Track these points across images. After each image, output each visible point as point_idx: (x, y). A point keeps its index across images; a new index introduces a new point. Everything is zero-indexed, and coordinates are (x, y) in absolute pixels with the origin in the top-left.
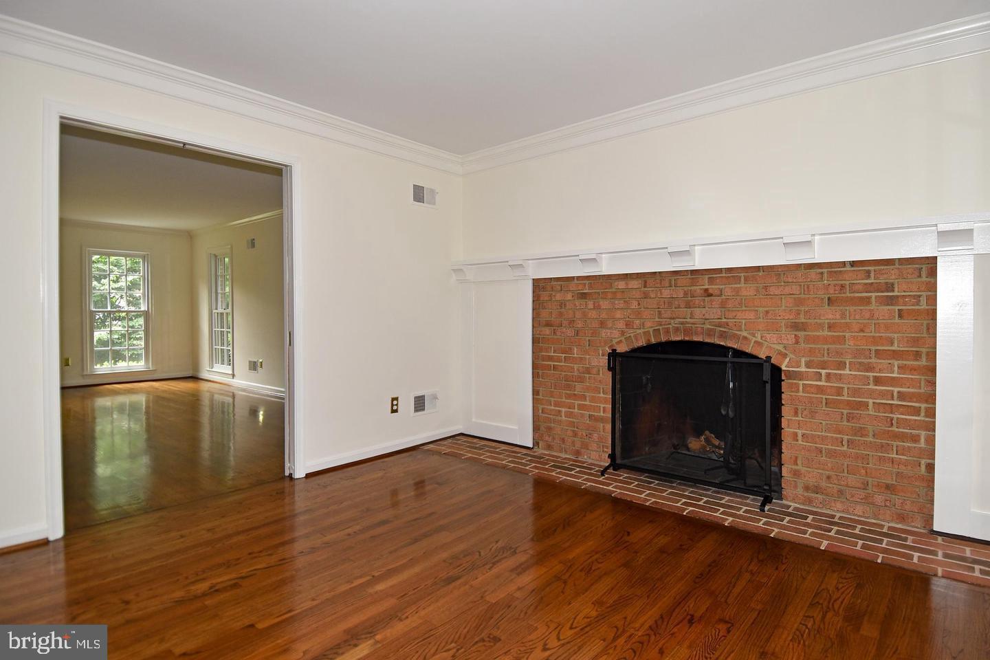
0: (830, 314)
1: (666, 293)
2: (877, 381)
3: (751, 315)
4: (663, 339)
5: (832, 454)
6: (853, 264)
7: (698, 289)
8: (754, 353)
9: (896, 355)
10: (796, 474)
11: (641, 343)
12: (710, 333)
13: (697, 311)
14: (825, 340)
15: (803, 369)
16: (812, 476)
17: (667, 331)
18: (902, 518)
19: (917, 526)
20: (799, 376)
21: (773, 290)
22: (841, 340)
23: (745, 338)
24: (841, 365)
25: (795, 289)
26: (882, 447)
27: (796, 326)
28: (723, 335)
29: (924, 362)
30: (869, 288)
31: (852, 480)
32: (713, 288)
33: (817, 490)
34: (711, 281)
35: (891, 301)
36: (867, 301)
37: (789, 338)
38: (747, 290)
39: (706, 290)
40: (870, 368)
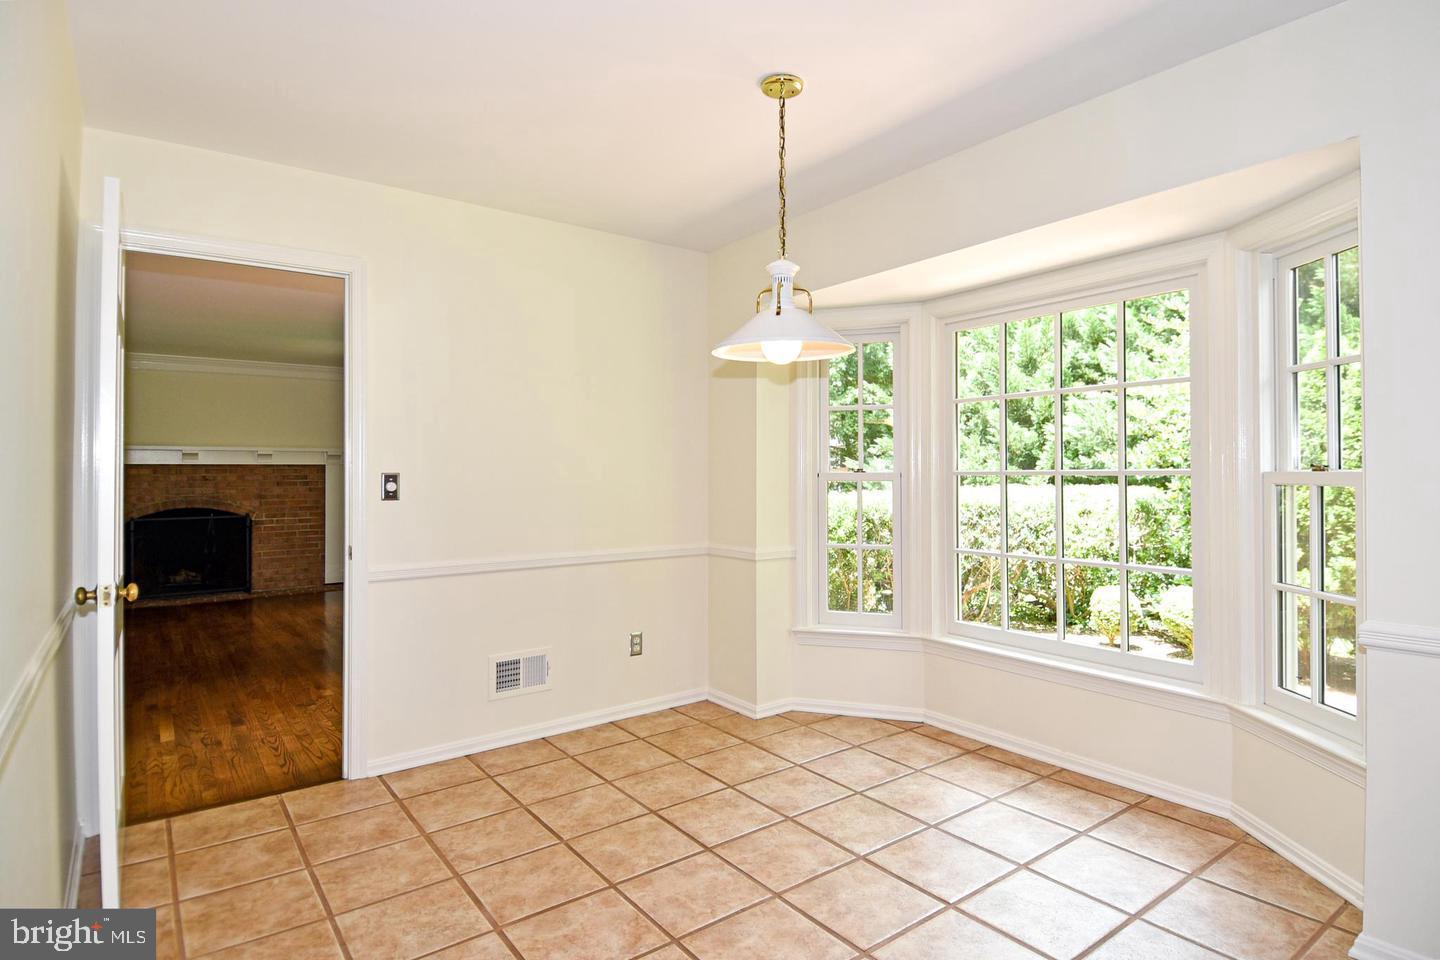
0: (277, 490)
1: (173, 478)
2: (300, 521)
3: (233, 492)
4: (171, 508)
5: (278, 560)
6: (289, 466)
7: (198, 476)
8: (236, 512)
9: (308, 508)
10: (260, 574)
11: (151, 511)
12: (207, 502)
13: (198, 491)
14: (275, 503)
15: (264, 519)
16: (268, 573)
17: (174, 502)
18: (312, 582)
19: (318, 583)
20: (262, 523)
21: (246, 478)
22: (283, 503)
23: (230, 504)
24: (284, 515)
25: (261, 478)
26: (303, 552)
27: (260, 497)
28: (218, 504)
29: (319, 511)
30: (297, 477)
31: (289, 570)
32: (209, 475)
33: (271, 579)
34: (207, 471)
35: (307, 483)
36: (295, 484)
37: (256, 503)
38: (232, 478)
39: (204, 477)
40: (296, 515)
